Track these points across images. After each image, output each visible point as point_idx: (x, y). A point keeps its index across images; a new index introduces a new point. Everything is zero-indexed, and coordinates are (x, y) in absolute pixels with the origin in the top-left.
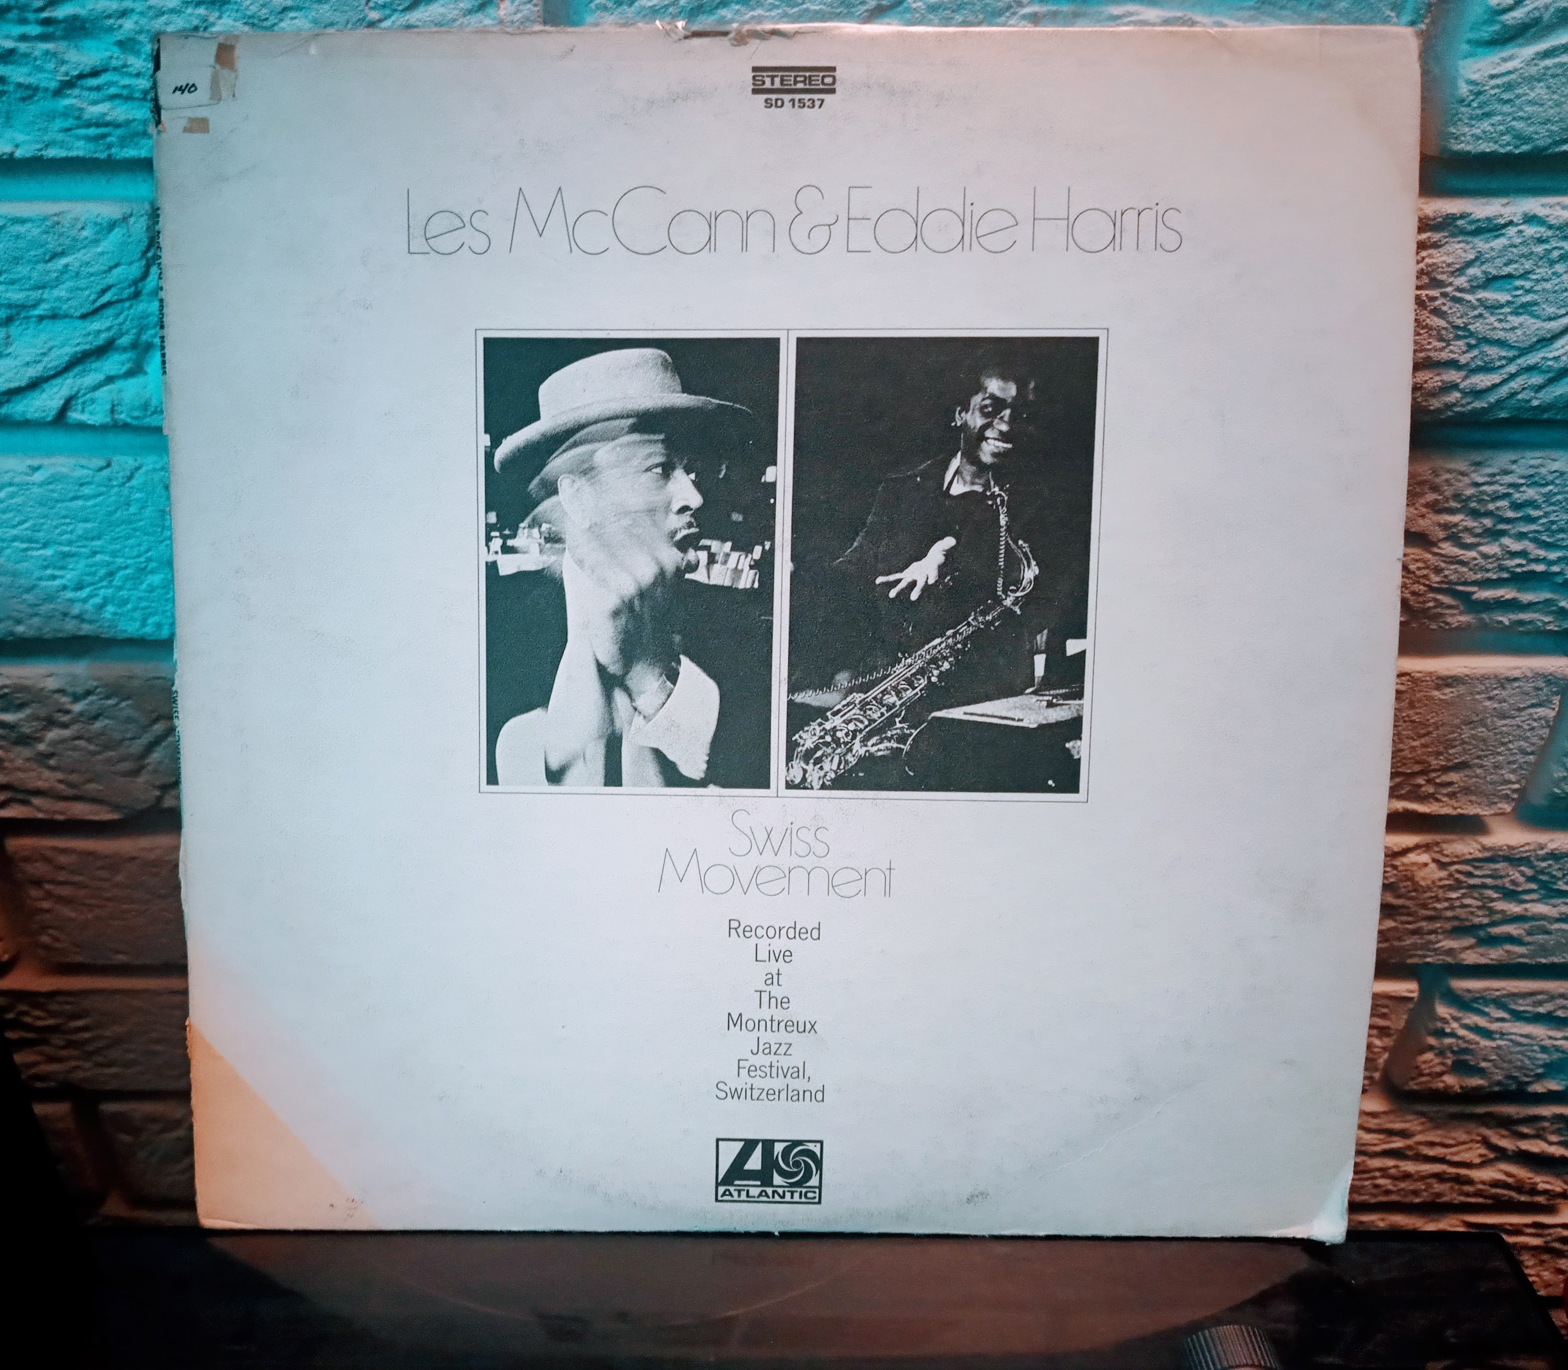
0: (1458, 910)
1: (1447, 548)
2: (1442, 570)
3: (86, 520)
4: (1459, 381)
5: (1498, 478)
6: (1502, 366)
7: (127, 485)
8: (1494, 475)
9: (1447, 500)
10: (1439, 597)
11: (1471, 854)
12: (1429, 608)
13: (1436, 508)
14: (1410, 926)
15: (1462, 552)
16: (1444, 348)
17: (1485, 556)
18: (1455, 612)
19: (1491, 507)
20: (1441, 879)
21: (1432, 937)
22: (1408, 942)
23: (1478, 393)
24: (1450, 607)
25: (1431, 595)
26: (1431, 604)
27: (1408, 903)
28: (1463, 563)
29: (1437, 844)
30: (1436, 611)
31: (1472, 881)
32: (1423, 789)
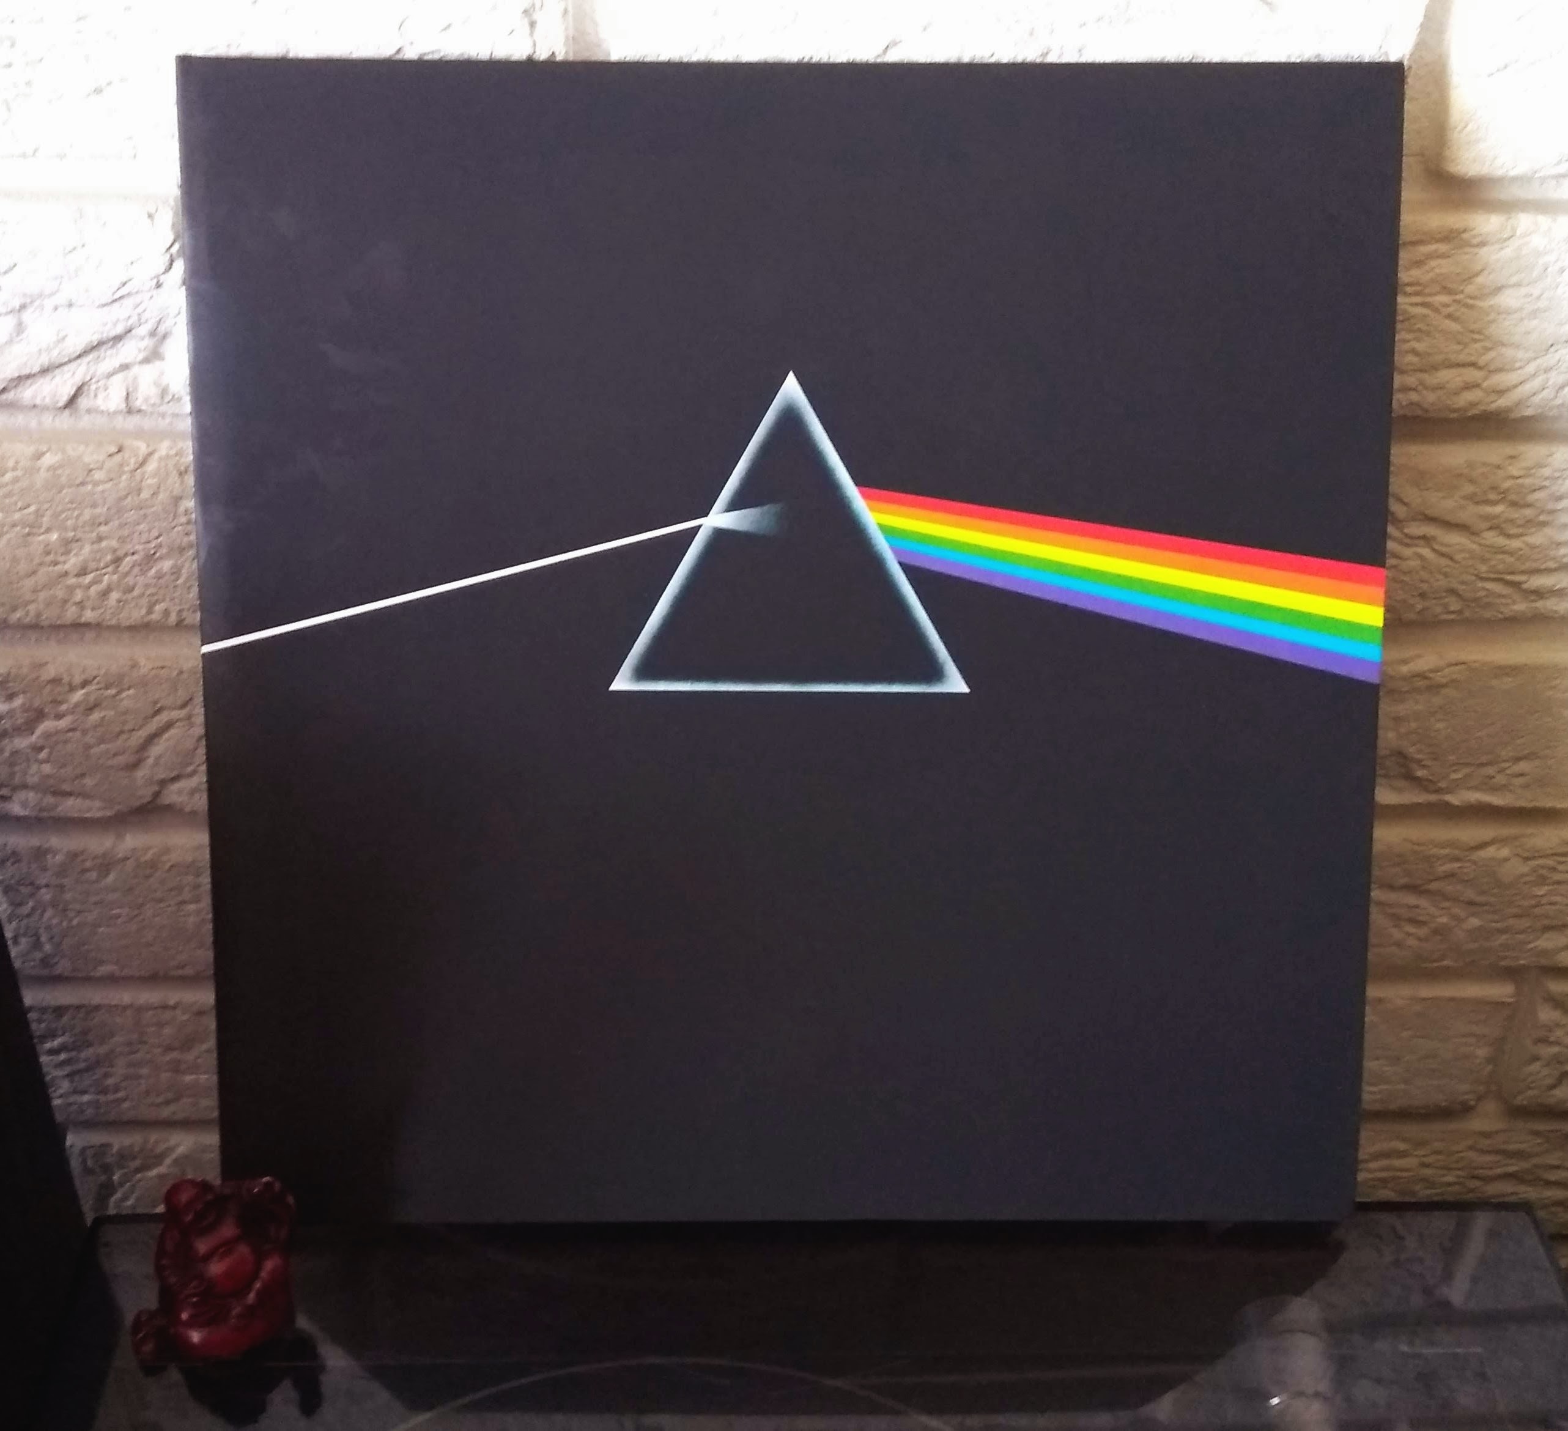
0: (1548, 907)
1: (1492, 538)
2: (1489, 559)
3: (94, 505)
4: (1480, 381)
5: (1533, 471)
6: (1520, 368)
7: (138, 471)
8: (1530, 469)
9: (1485, 492)
10: (1489, 585)
11: (1551, 848)
12: (1480, 598)
13: (1475, 499)
14: (1499, 925)
15: (1507, 542)
16: (1462, 350)
17: (1533, 547)
18: (1509, 601)
19: (1531, 498)
20: (1523, 875)
21: (1521, 937)
22: (1498, 943)
23: (1501, 393)
24: (1501, 596)
25: (1480, 584)
26: (1482, 593)
27: (1492, 899)
28: (1511, 553)
29: (1516, 838)
30: (1487, 600)
31: (1557, 877)
32: (1494, 780)
